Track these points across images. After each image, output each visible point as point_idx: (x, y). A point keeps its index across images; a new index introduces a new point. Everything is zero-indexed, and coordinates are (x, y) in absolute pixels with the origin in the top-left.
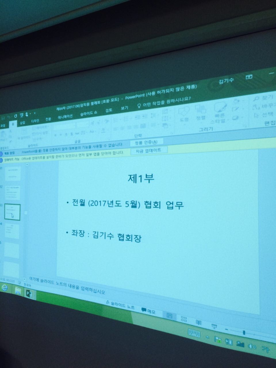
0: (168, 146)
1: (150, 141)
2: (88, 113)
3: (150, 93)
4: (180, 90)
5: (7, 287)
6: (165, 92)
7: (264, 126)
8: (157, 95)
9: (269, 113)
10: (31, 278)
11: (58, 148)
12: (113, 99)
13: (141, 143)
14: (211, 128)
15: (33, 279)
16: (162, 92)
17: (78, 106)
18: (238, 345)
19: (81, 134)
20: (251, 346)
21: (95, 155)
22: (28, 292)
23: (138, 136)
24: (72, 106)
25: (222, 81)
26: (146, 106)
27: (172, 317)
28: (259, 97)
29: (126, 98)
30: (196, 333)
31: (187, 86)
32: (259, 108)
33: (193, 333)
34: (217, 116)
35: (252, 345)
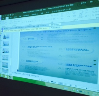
1: (56, 24)
2: (34, 14)
3: (57, 7)
4: (67, 6)
6: (62, 7)
8: (59, 8)
9: (97, 14)
13: (53, 25)
23: (52, 22)
25: (82, 3)
26: (55, 12)
27: (61, 84)
28: (94, 9)
31: (70, 5)
32: (94, 13)
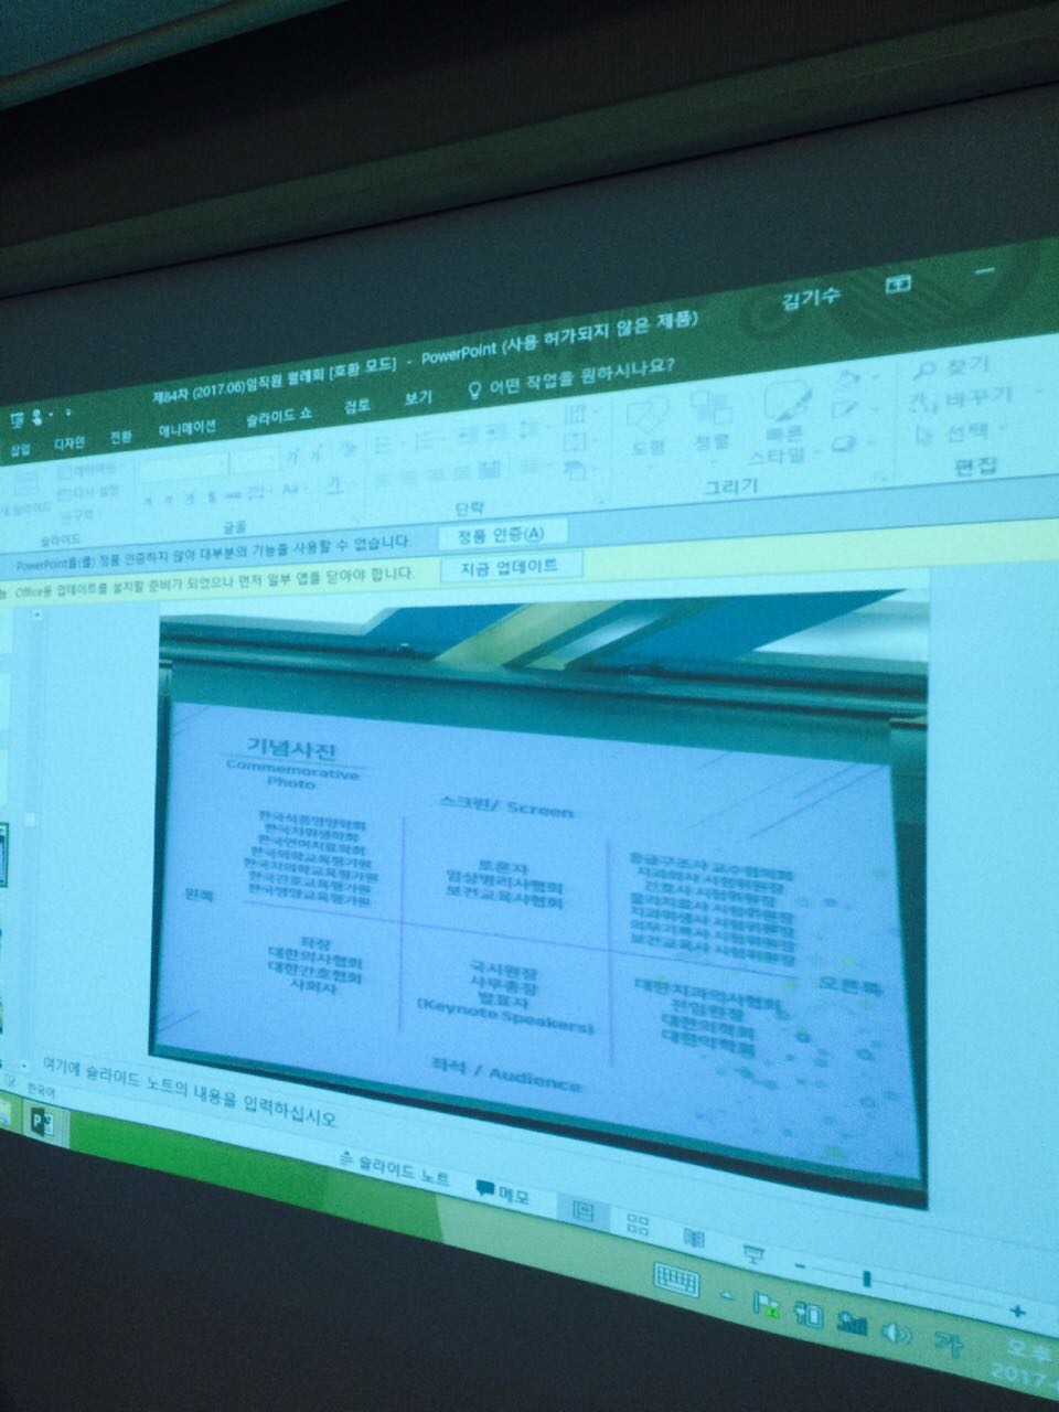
0: (589, 552)
1: (515, 529)
2: (277, 416)
3: (519, 339)
4: (633, 332)
6: (575, 338)
7: (952, 476)
10: (50, 1063)
11: (155, 550)
14: (749, 481)
16: (564, 339)
17: (236, 387)
18: (844, 1327)
19: (250, 498)
20: (891, 1332)
21: (303, 580)
22: (36, 1116)
24: (214, 387)
25: (793, 301)
26: (502, 392)
27: (592, 1216)
28: (935, 365)
29: (427, 357)
30: (683, 1279)
31: (661, 317)
32: (935, 409)
33: (673, 1279)
34: (774, 434)
35: (896, 1329)
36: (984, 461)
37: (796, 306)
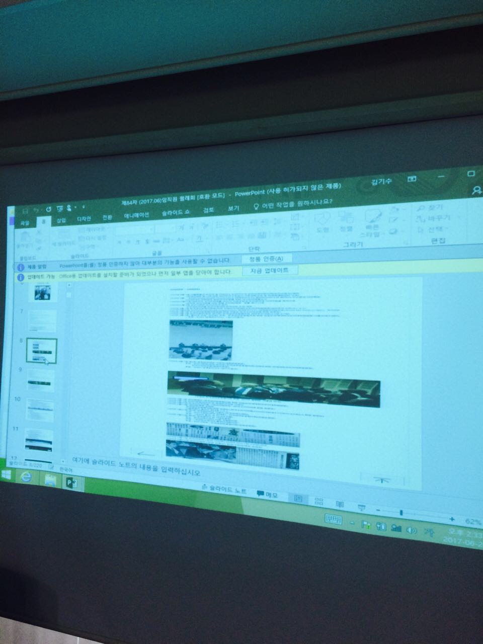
0: (300, 265)
1: (272, 257)
2: (175, 212)
3: (273, 189)
4: (317, 189)
5: (31, 476)
6: (295, 190)
7: (431, 244)
8: (283, 193)
9: (437, 228)
10: (76, 460)
11: (123, 261)
12: (216, 194)
13: (258, 259)
14: (360, 243)
15: (78, 459)
16: (291, 190)
17: (158, 201)
18: (394, 530)
19: (163, 242)
20: (410, 530)
21: (186, 274)
22: (68, 481)
23: (254, 250)
24: (148, 200)
25: (375, 182)
26: (267, 208)
27: (302, 500)
28: (424, 207)
29: (236, 194)
30: (336, 519)
31: (328, 185)
32: (425, 221)
33: (332, 519)
34: (368, 227)
35: (412, 530)
36: (441, 239)
37: (376, 184)
